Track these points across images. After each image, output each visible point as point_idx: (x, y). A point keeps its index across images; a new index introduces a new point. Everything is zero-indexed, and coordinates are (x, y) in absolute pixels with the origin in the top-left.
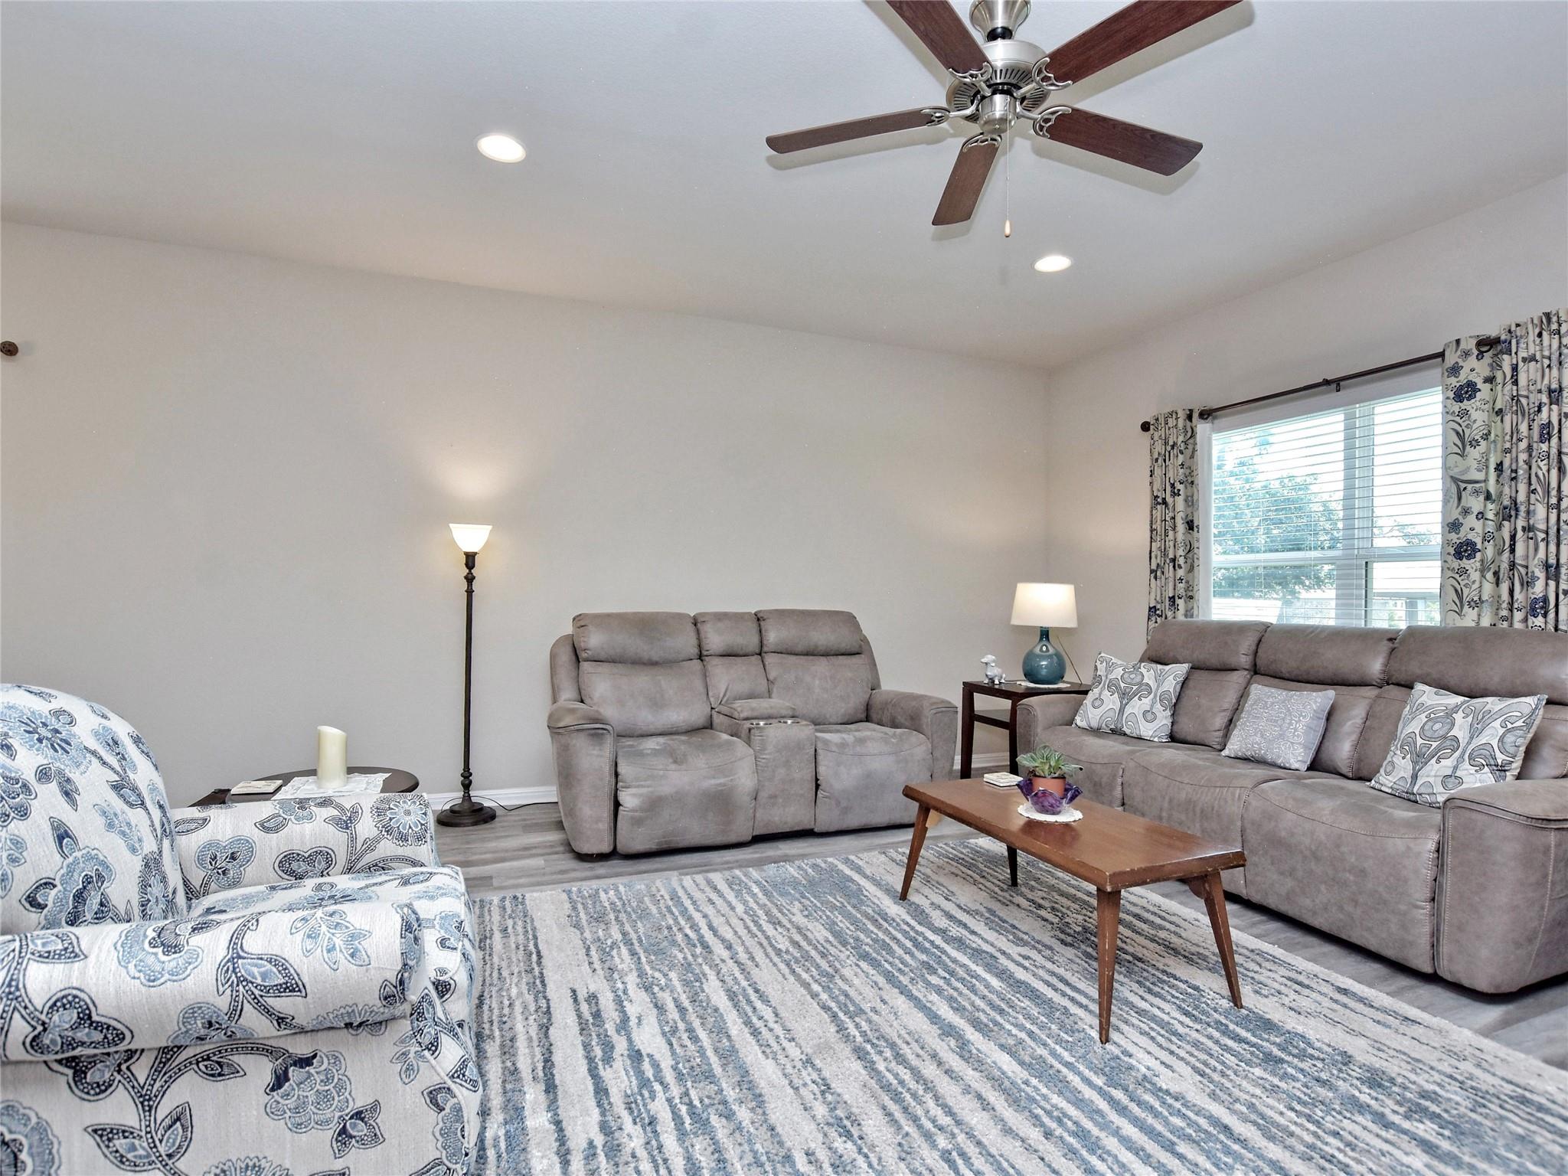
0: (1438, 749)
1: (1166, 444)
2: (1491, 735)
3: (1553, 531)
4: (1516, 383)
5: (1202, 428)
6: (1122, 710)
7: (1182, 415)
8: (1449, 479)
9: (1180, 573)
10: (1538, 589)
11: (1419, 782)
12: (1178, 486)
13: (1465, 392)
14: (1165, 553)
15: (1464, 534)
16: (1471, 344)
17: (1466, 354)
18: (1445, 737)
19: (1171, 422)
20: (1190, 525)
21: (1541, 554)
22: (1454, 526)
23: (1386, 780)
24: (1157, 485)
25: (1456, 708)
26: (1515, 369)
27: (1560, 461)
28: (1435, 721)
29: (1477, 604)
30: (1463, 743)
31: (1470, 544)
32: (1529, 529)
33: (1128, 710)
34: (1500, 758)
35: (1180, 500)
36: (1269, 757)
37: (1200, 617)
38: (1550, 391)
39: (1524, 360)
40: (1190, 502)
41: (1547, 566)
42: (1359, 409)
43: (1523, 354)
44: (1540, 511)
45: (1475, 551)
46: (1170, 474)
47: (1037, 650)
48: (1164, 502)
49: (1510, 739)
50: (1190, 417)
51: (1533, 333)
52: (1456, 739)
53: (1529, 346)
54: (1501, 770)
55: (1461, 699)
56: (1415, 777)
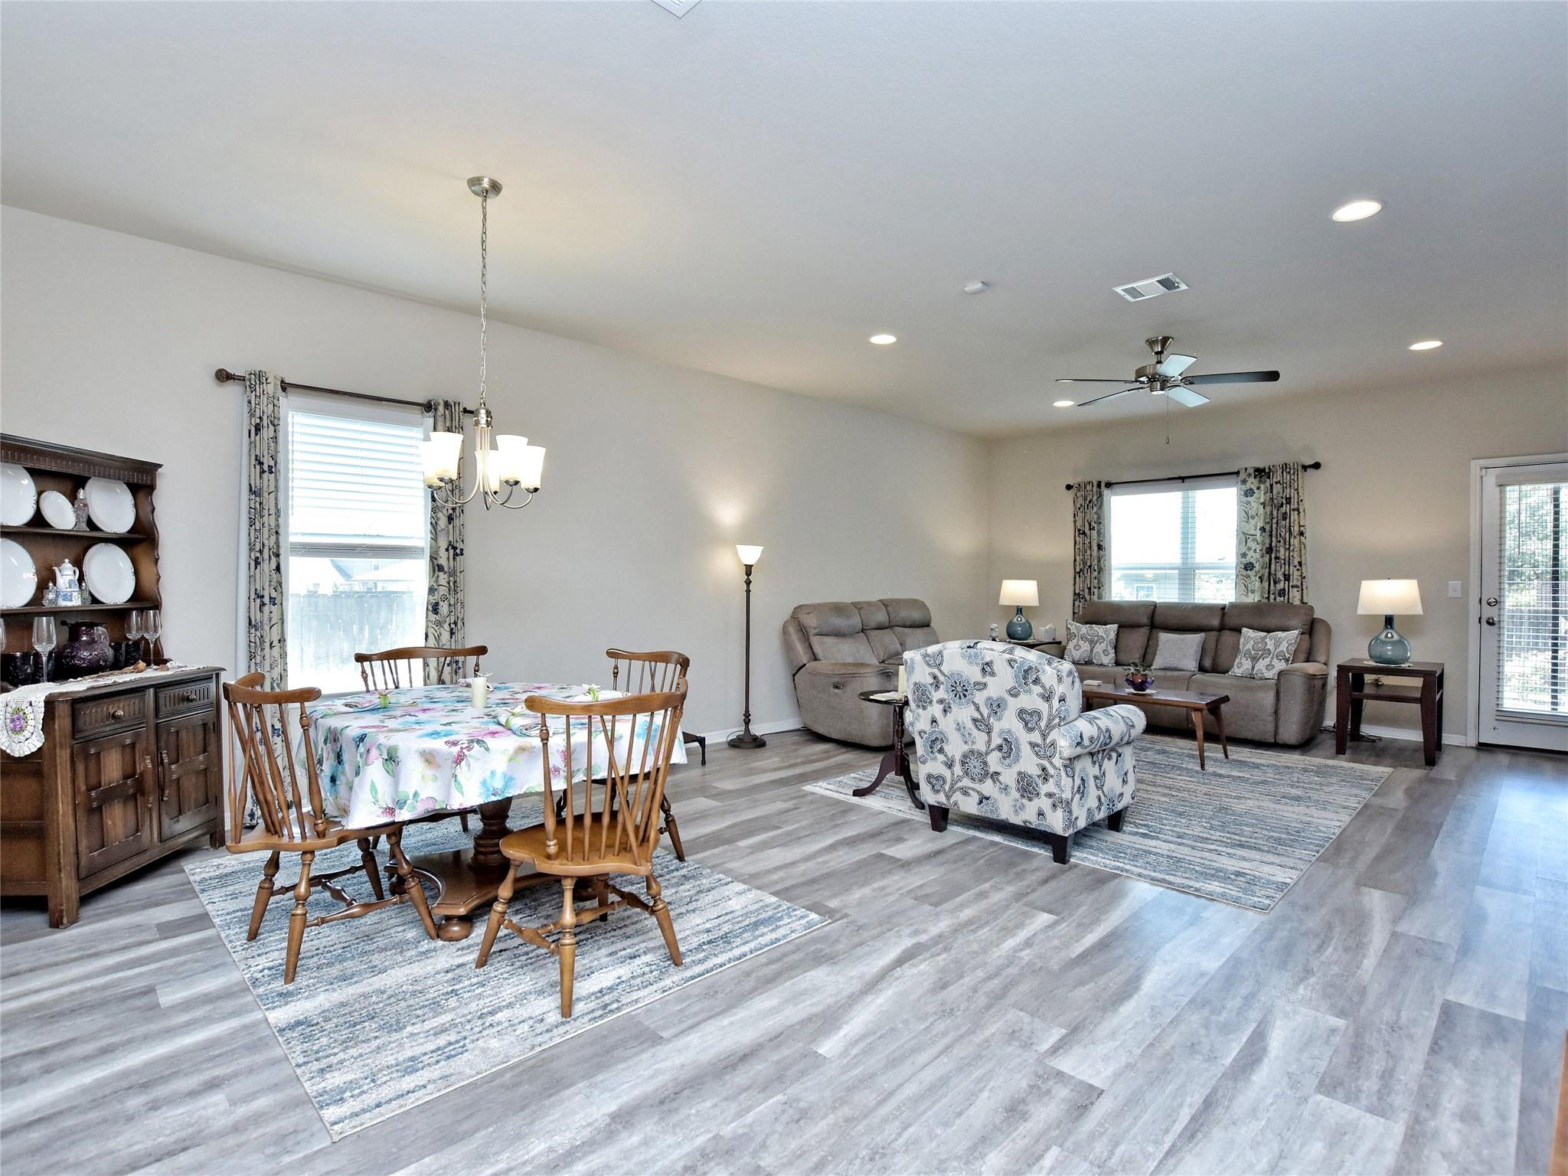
0: (1262, 655)
1: (1085, 500)
2: (1283, 647)
3: (1287, 560)
4: (1272, 492)
5: (1106, 492)
6: (1092, 651)
7: (1095, 484)
8: (1241, 534)
9: (1095, 574)
10: (1280, 586)
11: (1256, 669)
12: (1093, 524)
13: (1249, 493)
14: (1085, 563)
15: (1248, 559)
16: (1252, 471)
17: (1249, 475)
18: (1264, 649)
19: (1089, 487)
20: (1100, 547)
21: (1283, 570)
22: (1244, 555)
23: (1237, 671)
24: (1079, 525)
25: (1265, 637)
26: (1271, 486)
27: (1290, 529)
28: (1258, 643)
29: (1253, 592)
30: (1272, 651)
31: (1251, 564)
32: (1277, 558)
33: (1095, 651)
34: (1287, 656)
35: (1094, 533)
36: (1179, 667)
37: (1106, 599)
38: (1286, 498)
39: (1276, 483)
40: (1099, 533)
41: (1285, 575)
42: (1191, 493)
43: (1275, 480)
44: (1282, 550)
45: (1254, 567)
46: (1088, 517)
47: (1015, 620)
48: (1084, 533)
49: (1290, 648)
50: (1099, 485)
51: (1280, 472)
52: (1269, 650)
53: (1277, 477)
54: (1287, 660)
55: (1265, 634)
56: (1253, 668)
